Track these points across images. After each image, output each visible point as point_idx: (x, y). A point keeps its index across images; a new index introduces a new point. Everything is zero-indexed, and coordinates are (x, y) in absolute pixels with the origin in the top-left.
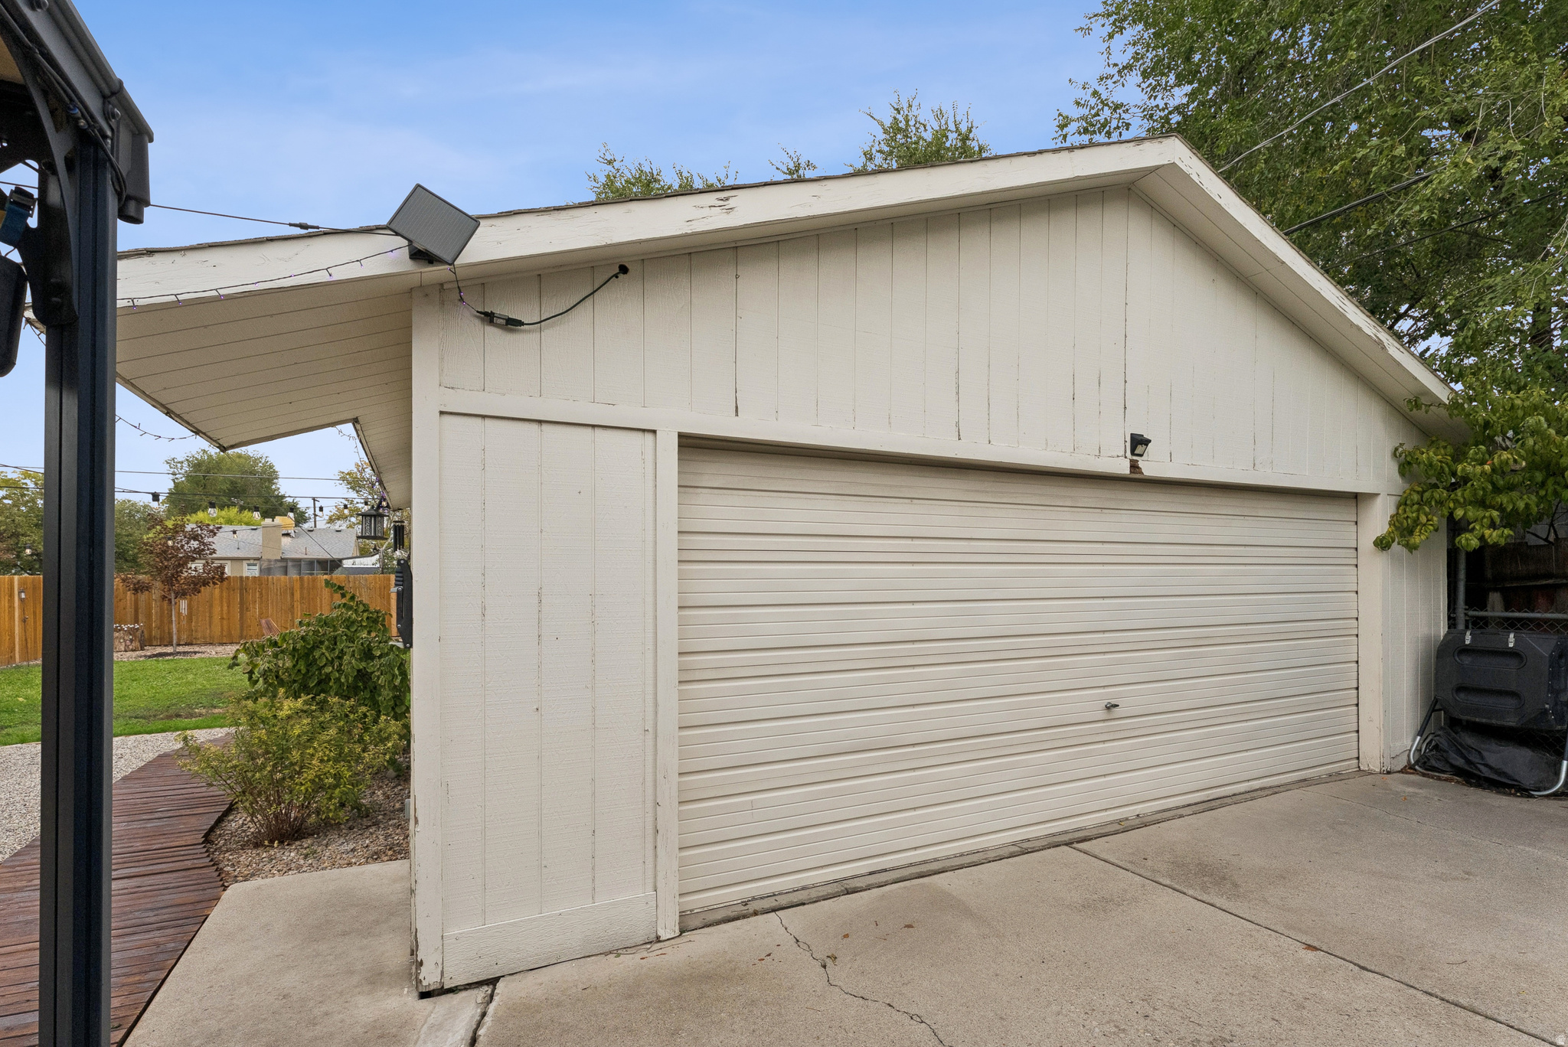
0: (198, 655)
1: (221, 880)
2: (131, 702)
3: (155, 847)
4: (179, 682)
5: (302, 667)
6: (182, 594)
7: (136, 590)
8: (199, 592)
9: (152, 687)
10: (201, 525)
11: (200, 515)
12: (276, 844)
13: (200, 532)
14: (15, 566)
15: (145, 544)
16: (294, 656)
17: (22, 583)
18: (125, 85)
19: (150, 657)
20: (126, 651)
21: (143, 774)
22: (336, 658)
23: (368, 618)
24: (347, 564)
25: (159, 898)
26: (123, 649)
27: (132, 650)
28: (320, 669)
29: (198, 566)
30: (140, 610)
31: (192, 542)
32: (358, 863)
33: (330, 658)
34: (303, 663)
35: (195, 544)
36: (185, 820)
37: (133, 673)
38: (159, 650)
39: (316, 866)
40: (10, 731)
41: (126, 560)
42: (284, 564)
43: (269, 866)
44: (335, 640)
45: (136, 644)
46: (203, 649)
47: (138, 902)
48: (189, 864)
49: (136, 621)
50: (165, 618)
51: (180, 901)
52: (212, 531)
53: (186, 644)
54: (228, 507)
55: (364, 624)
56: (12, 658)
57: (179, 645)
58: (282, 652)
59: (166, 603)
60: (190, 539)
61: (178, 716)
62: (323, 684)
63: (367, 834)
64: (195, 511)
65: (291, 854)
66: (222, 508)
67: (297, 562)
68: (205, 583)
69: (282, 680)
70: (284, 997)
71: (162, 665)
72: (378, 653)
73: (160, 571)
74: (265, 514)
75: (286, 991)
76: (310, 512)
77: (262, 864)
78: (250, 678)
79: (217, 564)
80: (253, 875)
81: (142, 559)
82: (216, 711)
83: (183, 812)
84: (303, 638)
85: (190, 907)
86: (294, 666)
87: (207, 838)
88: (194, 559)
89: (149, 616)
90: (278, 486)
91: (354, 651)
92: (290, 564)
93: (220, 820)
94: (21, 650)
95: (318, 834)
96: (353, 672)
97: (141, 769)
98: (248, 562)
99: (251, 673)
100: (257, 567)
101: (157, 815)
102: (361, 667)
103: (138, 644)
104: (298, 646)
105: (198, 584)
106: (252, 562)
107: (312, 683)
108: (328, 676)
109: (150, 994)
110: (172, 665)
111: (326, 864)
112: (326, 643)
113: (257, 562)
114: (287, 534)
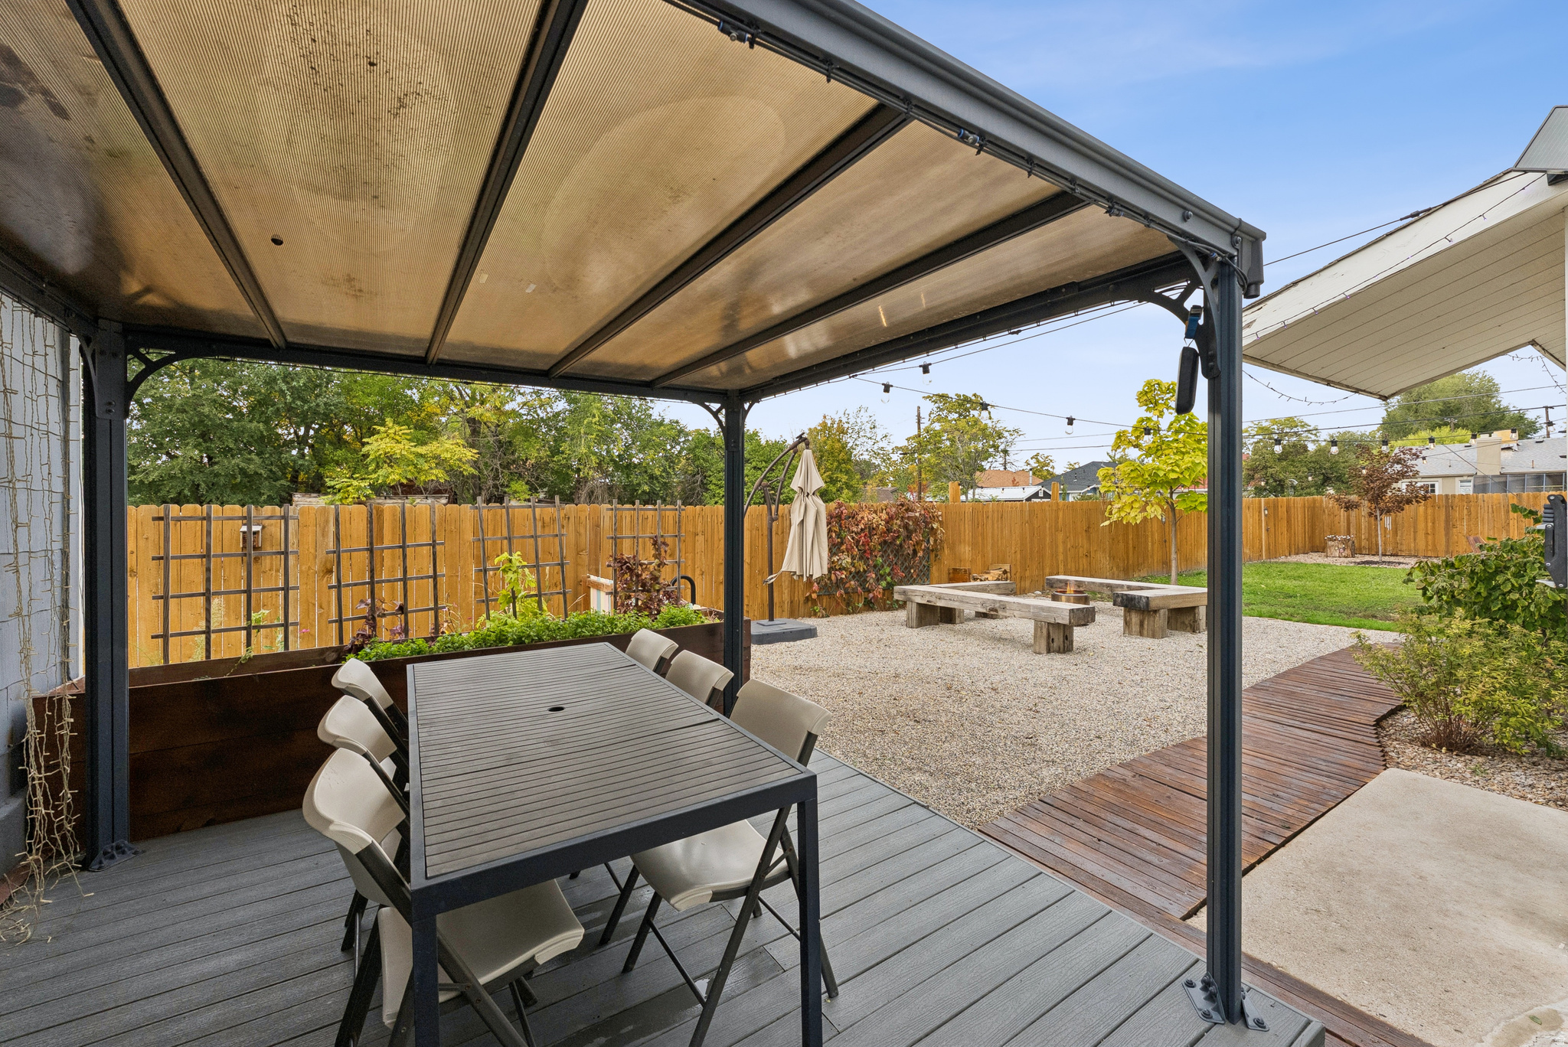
0: (1402, 566)
1: (1385, 760)
2: (1337, 599)
3: (1334, 716)
4: (1380, 588)
5: (1482, 591)
6: (1387, 511)
7: (1347, 508)
8: (1403, 510)
9: (1356, 589)
10: (1404, 450)
11: (1403, 441)
12: (1444, 750)
13: (1402, 456)
14: (1265, 489)
16: (1472, 579)
17: (1267, 503)
18: (1244, 219)
19: (1359, 563)
21: (1335, 658)
22: (1526, 585)
25: (1331, 755)
27: (1345, 557)
28: (1505, 594)
29: (1402, 485)
30: (1351, 524)
31: (1396, 465)
32: (1534, 801)
33: (1516, 585)
34: (1483, 586)
35: (1398, 467)
36: (1362, 703)
37: (1342, 576)
38: (1367, 558)
39: (1481, 784)
40: (1254, 607)
41: (1343, 482)
42: (1502, 479)
43: (1433, 766)
44: (1524, 567)
45: (1348, 552)
46: (1407, 560)
47: (1315, 751)
48: (1359, 738)
49: (1348, 534)
50: (1372, 533)
51: (1347, 764)
52: (1415, 454)
53: (1391, 555)
54: (1440, 427)
56: (1261, 555)
57: (1385, 555)
58: (1459, 573)
59: (1372, 519)
60: (1394, 463)
61: (1374, 616)
62: (1509, 611)
63: (1555, 776)
65: (1458, 764)
66: (1433, 429)
67: (1521, 477)
68: (1409, 502)
69: (1459, 600)
70: (1421, 877)
71: (1370, 570)
73: (1367, 492)
74: (1481, 430)
75: (1423, 874)
76: (1542, 422)
77: (1425, 762)
78: (1424, 594)
80: (1415, 768)
81: (1353, 482)
83: (1361, 696)
84: (1483, 561)
85: (1354, 771)
86: (1473, 588)
87: (1379, 723)
88: (1397, 481)
89: (1358, 530)
90: (1499, 399)
92: (1509, 479)
93: (1393, 713)
94: (1266, 550)
95: (1493, 757)
97: (1335, 654)
98: (1461, 479)
99: (1425, 590)
100: (1471, 484)
101: (1340, 692)
102: (1559, 599)
103: (1351, 552)
104: (1477, 570)
105: (1401, 503)
106: (1465, 478)
107: (1493, 607)
108: (1514, 602)
109: (1313, 818)
110: (1377, 572)
111: (1495, 787)
112: (1513, 569)
113: (1472, 478)
114: (1509, 448)
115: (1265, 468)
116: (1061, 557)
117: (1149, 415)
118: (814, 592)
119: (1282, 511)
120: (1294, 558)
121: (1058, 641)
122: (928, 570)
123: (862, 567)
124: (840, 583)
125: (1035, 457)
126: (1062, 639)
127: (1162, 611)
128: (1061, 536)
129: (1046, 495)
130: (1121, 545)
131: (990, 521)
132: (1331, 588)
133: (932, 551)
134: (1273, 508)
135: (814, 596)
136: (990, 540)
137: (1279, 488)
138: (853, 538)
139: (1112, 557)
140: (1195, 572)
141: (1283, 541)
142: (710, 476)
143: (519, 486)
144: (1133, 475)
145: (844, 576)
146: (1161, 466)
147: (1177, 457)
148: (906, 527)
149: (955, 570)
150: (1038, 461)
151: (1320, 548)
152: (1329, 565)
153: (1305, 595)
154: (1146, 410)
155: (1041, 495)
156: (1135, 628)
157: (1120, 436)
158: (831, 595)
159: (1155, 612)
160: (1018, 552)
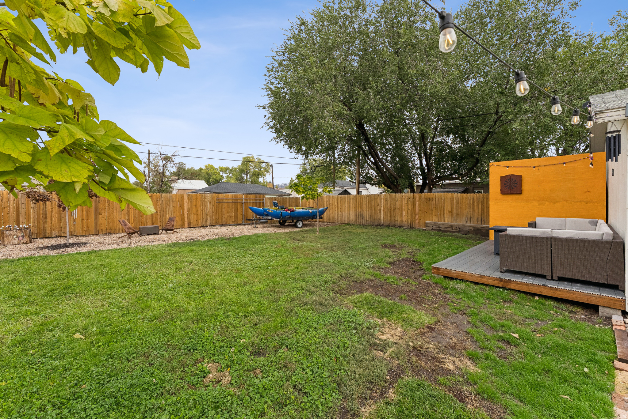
20: (18, 244)
26: (17, 243)
27: (24, 243)
30: (21, 215)
57: (71, 236)
103: (28, 238)
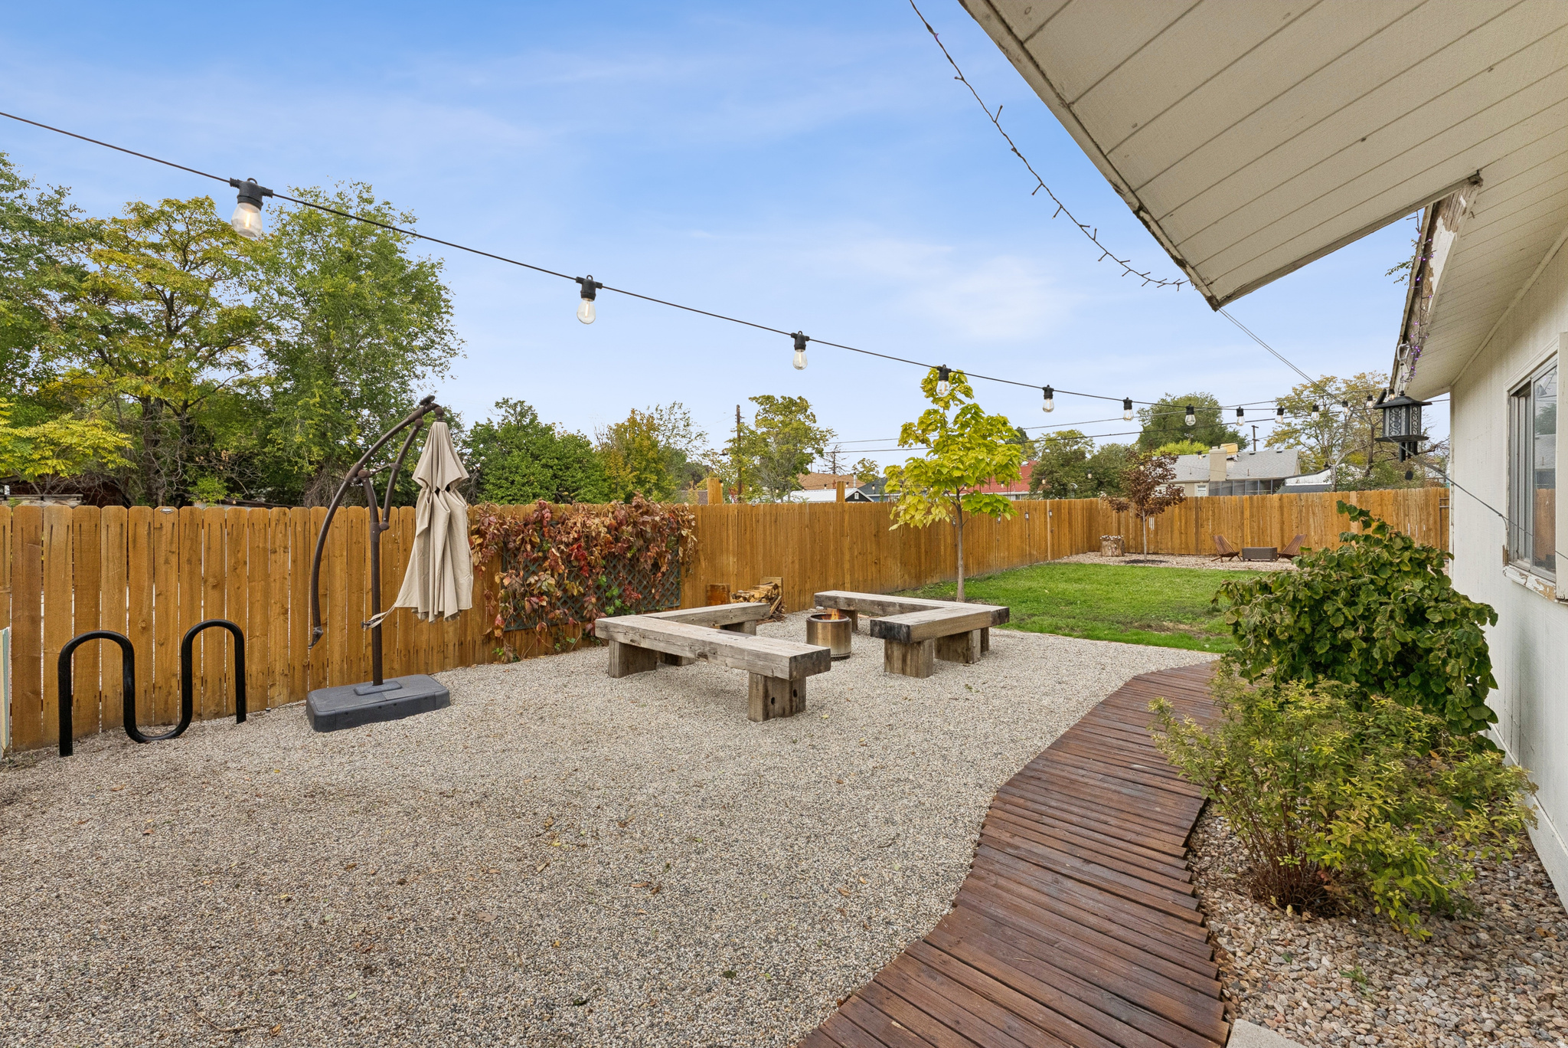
0: (1162, 565)
2: (1114, 606)
4: (1149, 590)
5: (1307, 625)
6: (1150, 512)
7: (1118, 509)
8: (1163, 510)
9: (1129, 593)
10: (1164, 455)
11: (1162, 449)
12: (1289, 910)
13: (1163, 461)
15: (1125, 473)
16: (1295, 609)
17: (1052, 504)
19: (1128, 562)
22: (1361, 617)
23: (1411, 560)
24: (1290, 482)
27: (1116, 556)
28: (1335, 631)
29: (1162, 489)
30: (1121, 525)
31: (1158, 469)
33: (1350, 618)
34: (1308, 619)
35: (1160, 471)
37: (1116, 577)
38: (1135, 557)
40: (1035, 619)
41: (1114, 486)
42: (1229, 485)
44: (1354, 592)
45: (1119, 551)
46: (1166, 558)
49: (1119, 534)
50: (1139, 532)
52: (1172, 460)
53: (1154, 553)
54: (1182, 441)
55: (1406, 569)
57: (1148, 554)
58: (1277, 600)
59: (1139, 520)
60: (1156, 467)
64: (1158, 447)
66: (1177, 442)
67: (1241, 483)
68: (1168, 504)
71: (1136, 569)
72: (1438, 618)
73: (1134, 494)
74: (1211, 444)
76: (1250, 438)
78: (1235, 631)
79: (1177, 486)
81: (1122, 486)
82: (1182, 626)
84: (1307, 585)
86: (1296, 623)
88: (1159, 484)
89: (1127, 530)
91: (1392, 611)
92: (1234, 484)
96: (1395, 645)
98: (1199, 484)
99: (1237, 625)
100: (1207, 488)
102: (1408, 639)
104: (1301, 596)
105: (1162, 504)
106: (1202, 484)
107: (1321, 648)
108: (1347, 645)
112: (1343, 594)
113: (1207, 484)
114: (1232, 459)
115: (1051, 472)
116: (847, 566)
117: (935, 407)
118: (498, 627)
119: (1065, 512)
120: (1075, 559)
121: (782, 699)
122: (678, 589)
123: (576, 589)
124: (539, 613)
125: (862, 462)
126: (787, 697)
127: (927, 643)
128: (847, 541)
129: (862, 498)
130: (913, 550)
131: (761, 528)
132: (1108, 592)
133: (683, 564)
134: (1057, 509)
135: (498, 633)
136: (761, 549)
137: (1063, 491)
138: (562, 552)
139: (904, 564)
140: (987, 575)
141: (1066, 543)
142: (487, 475)
143: (212, 484)
144: (916, 472)
145: (544, 604)
146: (945, 462)
147: (961, 453)
148: (641, 534)
149: (713, 587)
150: (864, 466)
151: (1095, 547)
152: (1105, 566)
153: (1085, 601)
154: (933, 402)
155: (857, 497)
156: (897, 664)
157: (907, 430)
158: (528, 630)
159: (919, 643)
160: (797, 562)
